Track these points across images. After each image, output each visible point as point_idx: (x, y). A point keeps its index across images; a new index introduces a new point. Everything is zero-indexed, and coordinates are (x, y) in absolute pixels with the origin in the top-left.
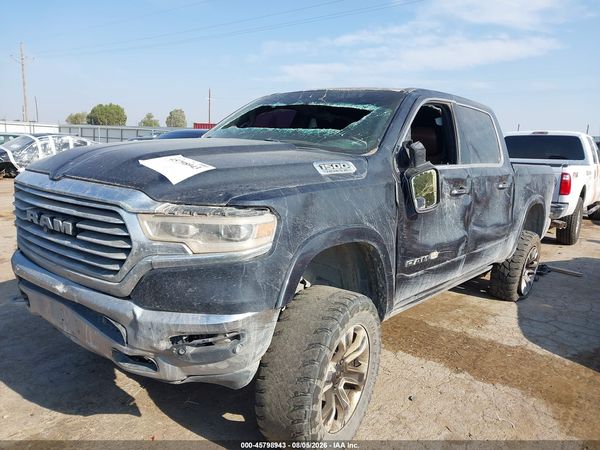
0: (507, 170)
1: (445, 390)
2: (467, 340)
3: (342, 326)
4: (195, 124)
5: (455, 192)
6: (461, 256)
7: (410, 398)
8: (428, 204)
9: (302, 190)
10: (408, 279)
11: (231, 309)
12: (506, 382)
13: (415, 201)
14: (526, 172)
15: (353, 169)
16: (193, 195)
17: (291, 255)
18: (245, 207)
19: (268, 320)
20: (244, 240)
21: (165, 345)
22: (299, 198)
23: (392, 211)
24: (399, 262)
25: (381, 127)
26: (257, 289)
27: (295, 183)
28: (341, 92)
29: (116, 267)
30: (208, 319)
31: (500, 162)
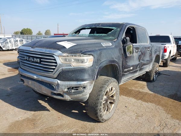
0: (150, 45)
1: (135, 104)
2: (140, 92)
3: (108, 86)
4: (54, 34)
5: (137, 51)
6: (138, 69)
7: (126, 107)
8: (130, 54)
9: (99, 50)
10: (125, 74)
11: (83, 80)
12: (151, 102)
13: (127, 53)
14: (155, 46)
15: (111, 44)
16: (73, 51)
17: (97, 67)
18: (86, 54)
19: (92, 83)
20: (86, 63)
21: (66, 90)
22: (99, 52)
23: (121, 56)
24: (123, 70)
25: (117, 33)
26: (89, 75)
27: (97, 48)
28: (105, 24)
29: (52, 70)
30: (77, 83)
31: (148, 43)
